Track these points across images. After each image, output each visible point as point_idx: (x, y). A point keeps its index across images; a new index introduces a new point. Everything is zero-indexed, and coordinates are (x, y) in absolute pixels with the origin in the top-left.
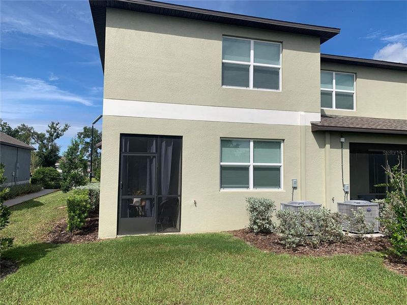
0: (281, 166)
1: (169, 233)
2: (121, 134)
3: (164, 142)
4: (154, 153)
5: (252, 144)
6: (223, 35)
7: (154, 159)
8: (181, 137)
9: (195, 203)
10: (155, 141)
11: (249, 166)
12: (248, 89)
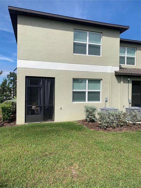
0: (100, 91)
1: (49, 122)
2: (26, 76)
3: (46, 80)
4: (42, 85)
5: (87, 81)
6: (74, 29)
7: (42, 88)
8: (54, 78)
9: (61, 108)
10: (42, 80)
11: (86, 91)
12: (86, 55)
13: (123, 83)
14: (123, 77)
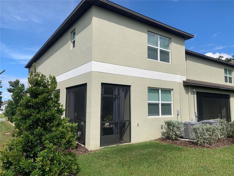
0: (171, 103)
1: (126, 144)
2: (101, 83)
3: (121, 89)
4: (117, 95)
5: (160, 91)
6: (148, 31)
7: (117, 99)
8: (130, 86)
9: (138, 125)
10: (117, 88)
11: (159, 103)
12: (157, 61)
13: (191, 94)
14: (191, 87)
